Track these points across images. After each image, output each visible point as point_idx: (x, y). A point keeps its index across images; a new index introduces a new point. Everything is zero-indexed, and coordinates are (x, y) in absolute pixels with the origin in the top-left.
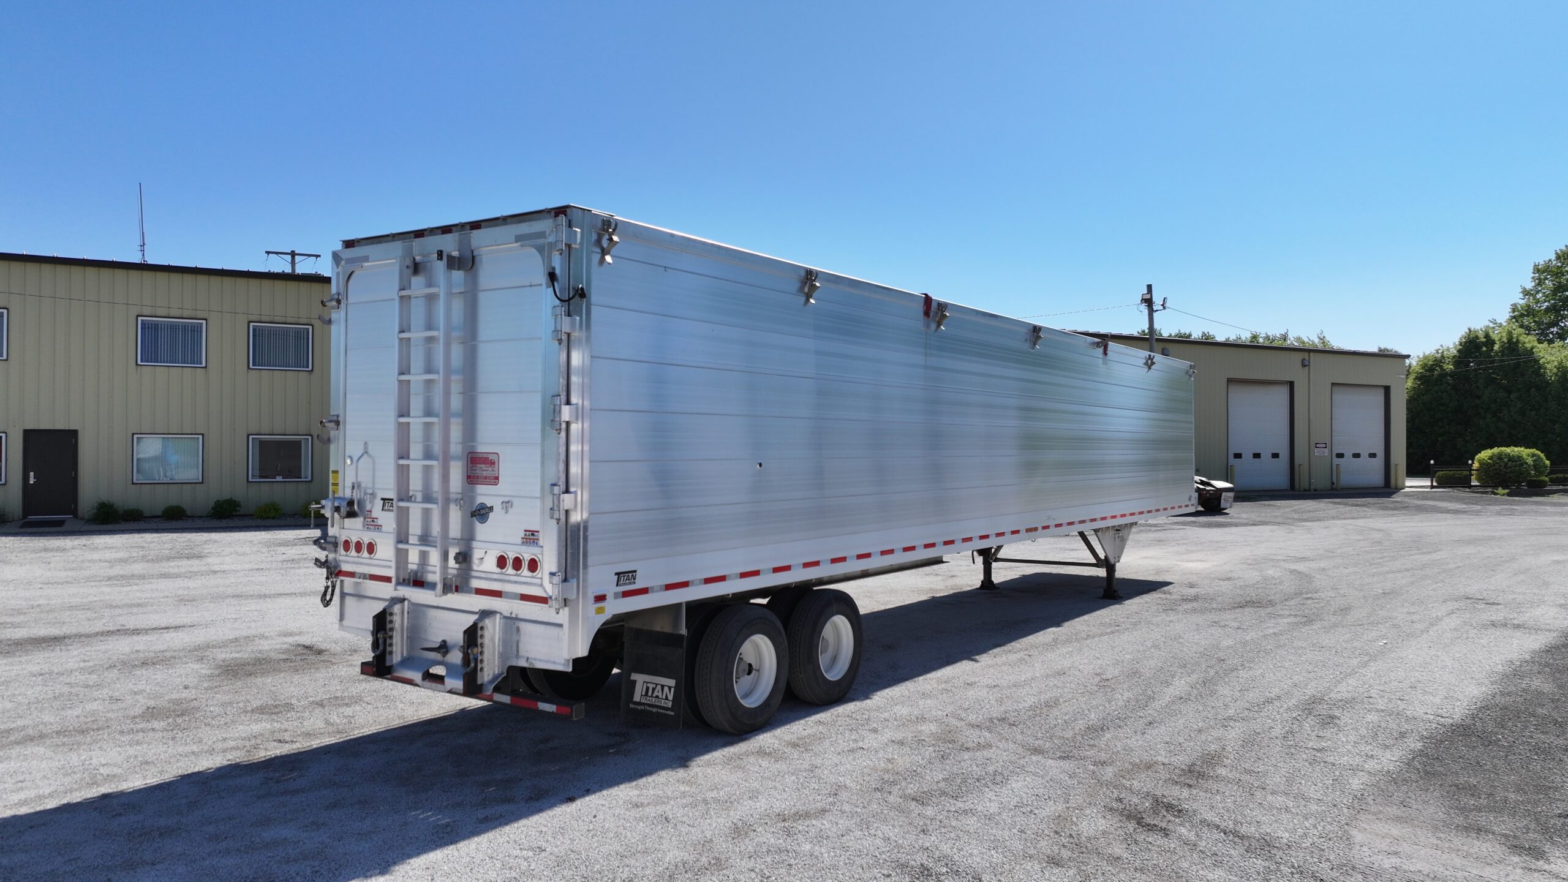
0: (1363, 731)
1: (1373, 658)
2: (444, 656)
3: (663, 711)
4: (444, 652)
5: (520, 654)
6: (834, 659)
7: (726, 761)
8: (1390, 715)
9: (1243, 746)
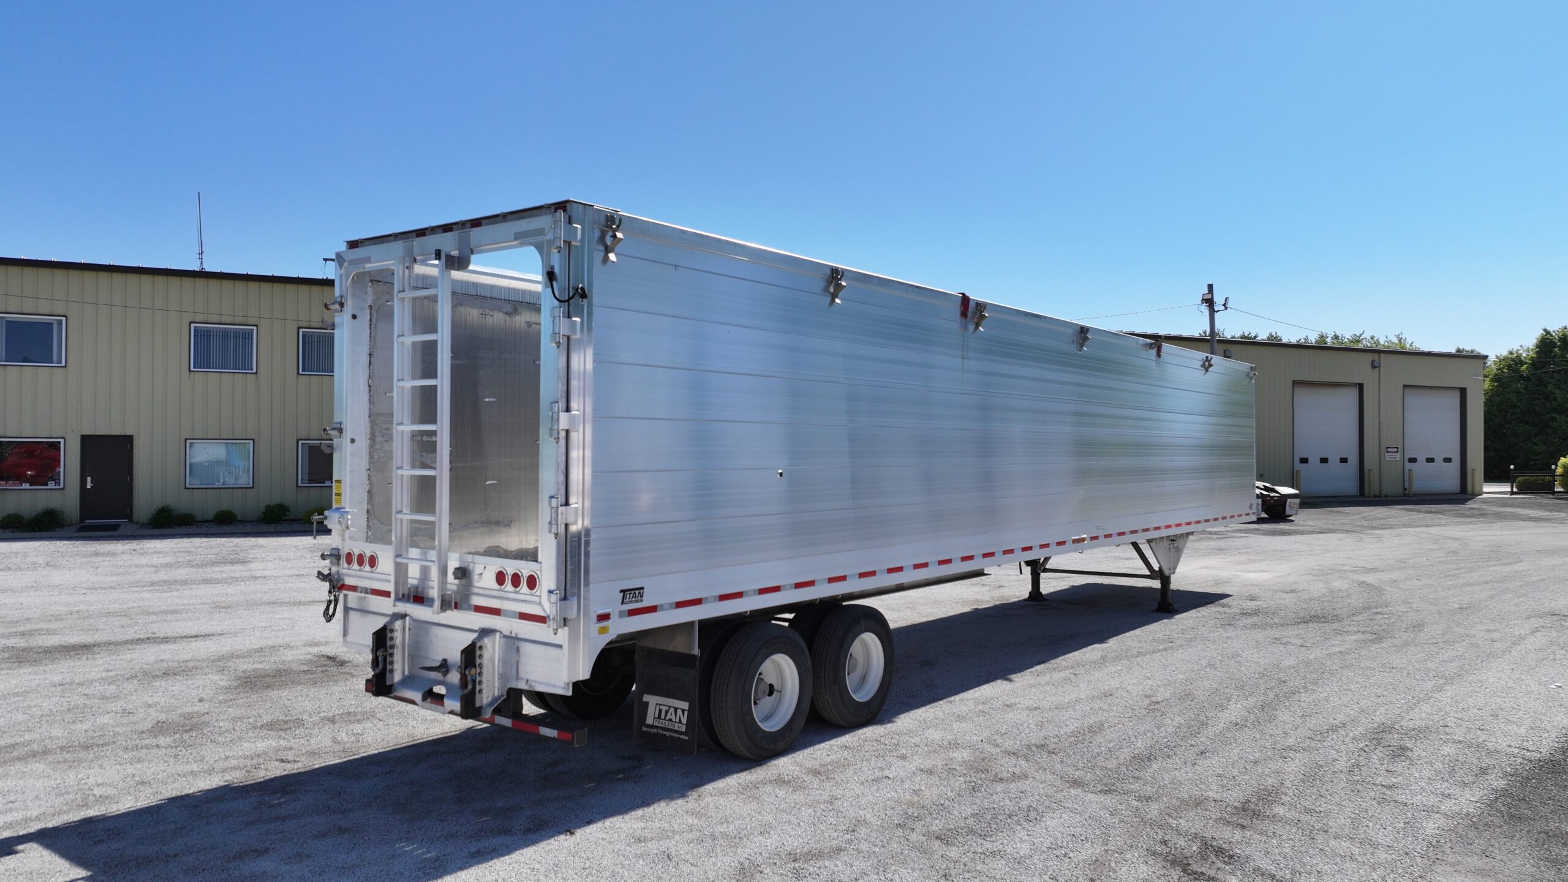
0: (1439, 766)
1: (1450, 681)
2: (445, 676)
3: (677, 736)
4: (444, 672)
5: (520, 675)
6: (864, 679)
7: (741, 790)
8: (1469, 747)
9: (1303, 781)
